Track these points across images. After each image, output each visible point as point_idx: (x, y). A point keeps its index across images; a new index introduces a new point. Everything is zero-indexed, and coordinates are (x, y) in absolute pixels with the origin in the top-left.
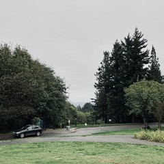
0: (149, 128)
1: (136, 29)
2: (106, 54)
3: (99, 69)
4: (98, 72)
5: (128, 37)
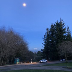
4: (44, 37)
5: (57, 22)
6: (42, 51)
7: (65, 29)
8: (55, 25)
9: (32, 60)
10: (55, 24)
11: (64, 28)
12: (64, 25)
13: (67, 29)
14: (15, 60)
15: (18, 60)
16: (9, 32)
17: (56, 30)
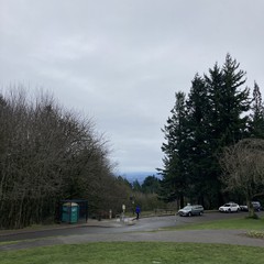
1: (228, 56)
2: (180, 96)
3: (169, 121)
4: (168, 125)
5: (215, 68)
6: (161, 178)
7: (243, 96)
8: (208, 80)
9: (124, 207)
10: (209, 76)
11: (240, 89)
12: (241, 80)
13: (251, 96)
14: (65, 209)
15: (73, 210)
16: (38, 108)
17: (210, 97)
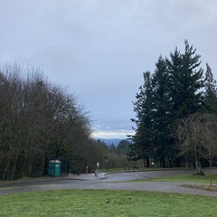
0: (202, 174)
1: (186, 42)
2: (147, 75)
5: (176, 53)
9: (98, 164)
10: (170, 59)
14: (50, 165)
15: (57, 166)
17: (171, 77)
